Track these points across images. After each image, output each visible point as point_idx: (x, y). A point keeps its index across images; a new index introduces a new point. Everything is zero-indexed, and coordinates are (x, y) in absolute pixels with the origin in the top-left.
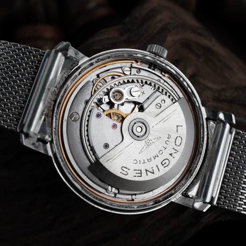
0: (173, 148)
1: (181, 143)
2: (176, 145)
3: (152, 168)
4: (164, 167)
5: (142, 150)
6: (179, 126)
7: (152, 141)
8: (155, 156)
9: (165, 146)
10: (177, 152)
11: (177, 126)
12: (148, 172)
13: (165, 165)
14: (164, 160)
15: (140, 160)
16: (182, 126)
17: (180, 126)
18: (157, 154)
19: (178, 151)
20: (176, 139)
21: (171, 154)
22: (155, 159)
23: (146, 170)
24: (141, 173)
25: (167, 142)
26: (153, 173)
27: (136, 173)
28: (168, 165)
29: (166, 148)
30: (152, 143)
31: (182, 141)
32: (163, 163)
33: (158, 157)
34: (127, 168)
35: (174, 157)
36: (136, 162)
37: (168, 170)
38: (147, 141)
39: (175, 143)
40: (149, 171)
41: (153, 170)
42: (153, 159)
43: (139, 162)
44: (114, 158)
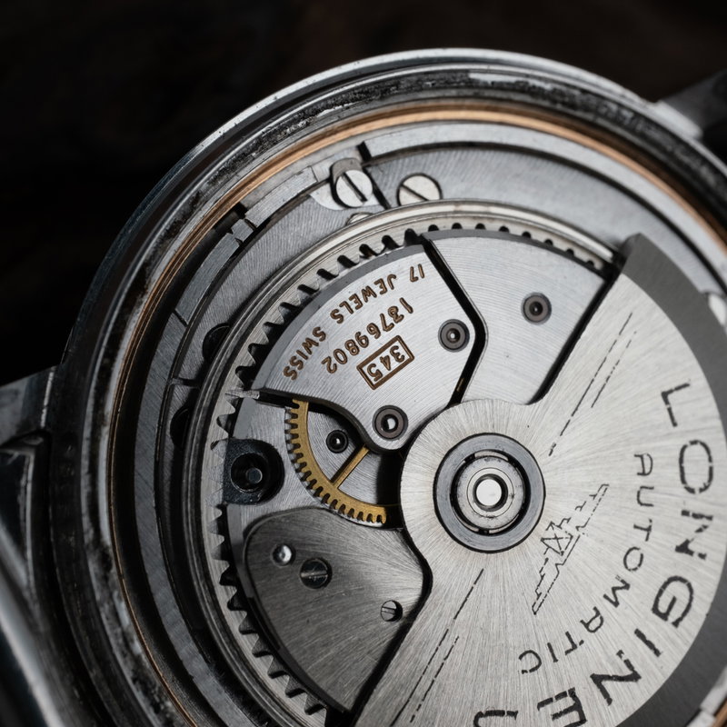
0: (685, 513)
1: (711, 470)
2: (691, 490)
3: (620, 653)
4: (676, 624)
5: (543, 589)
6: (671, 391)
7: (574, 523)
8: (614, 589)
9: (642, 516)
10: (705, 521)
11: (665, 395)
12: (608, 685)
13: (674, 615)
14: (660, 593)
15: (549, 645)
16: (686, 386)
17: (678, 388)
18: (618, 578)
19: (710, 518)
20: (681, 460)
21: (684, 548)
22: (616, 604)
23: (593, 677)
24: (577, 706)
25: (645, 497)
26: (635, 677)
27: (556, 716)
28: (689, 606)
29: (649, 530)
30: (575, 534)
31: (710, 460)
32: (663, 608)
33: (627, 586)
34: (501, 713)
35: (702, 556)
36: (535, 662)
37: (695, 632)
38: (550, 534)
39: (683, 480)
40: (609, 678)
41: (628, 663)
42: (606, 608)
43: (546, 655)
44: (419, 693)
